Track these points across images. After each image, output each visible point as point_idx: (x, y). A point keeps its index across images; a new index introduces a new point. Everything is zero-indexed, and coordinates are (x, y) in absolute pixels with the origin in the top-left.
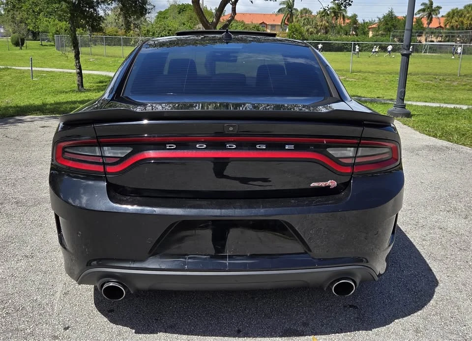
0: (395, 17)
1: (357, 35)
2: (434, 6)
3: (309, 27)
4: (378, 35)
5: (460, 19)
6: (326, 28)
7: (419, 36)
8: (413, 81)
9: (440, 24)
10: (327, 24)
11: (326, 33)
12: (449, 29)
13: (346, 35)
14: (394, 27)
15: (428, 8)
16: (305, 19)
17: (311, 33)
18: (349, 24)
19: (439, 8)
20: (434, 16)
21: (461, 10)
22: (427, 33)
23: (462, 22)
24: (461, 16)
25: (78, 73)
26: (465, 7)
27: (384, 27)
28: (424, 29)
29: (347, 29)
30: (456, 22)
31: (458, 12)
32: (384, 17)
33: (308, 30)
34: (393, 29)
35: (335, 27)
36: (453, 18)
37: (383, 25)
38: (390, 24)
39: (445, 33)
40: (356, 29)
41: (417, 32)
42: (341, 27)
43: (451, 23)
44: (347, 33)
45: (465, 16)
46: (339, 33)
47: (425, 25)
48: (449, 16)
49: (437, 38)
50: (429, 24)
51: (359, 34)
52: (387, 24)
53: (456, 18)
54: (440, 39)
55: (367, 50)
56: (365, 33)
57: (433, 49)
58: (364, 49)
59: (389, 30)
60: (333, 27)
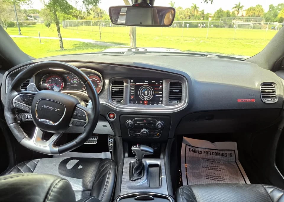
0: (223, 11)
2: (241, 5)
3: (181, 15)
4: (214, 20)
5: (254, 11)
6: (189, 16)
7: (233, 20)
8: (241, 43)
9: (243, 14)
10: (190, 14)
11: (189, 18)
12: (247, 17)
14: (222, 15)
15: (238, 6)
16: (180, 12)
17: (183, 19)
18: (200, 14)
19: (243, 6)
20: (240, 10)
21: (254, 7)
22: (237, 18)
23: (254, 13)
25: (60, 40)
26: (256, 6)
27: (217, 15)
28: (235, 17)
29: (199, 17)
30: (252, 13)
32: (217, 11)
33: (181, 17)
34: (221, 16)
35: (193, 16)
36: (250, 11)
37: (217, 14)
38: (220, 14)
39: (245, 18)
40: (203, 17)
41: (232, 18)
42: (196, 16)
43: (249, 13)
44: (199, 18)
45: (256, 10)
47: (236, 15)
48: (248, 10)
49: (241, 21)
50: (238, 14)
51: (205, 19)
53: (252, 11)
56: (207, 19)
57: (240, 26)
59: (219, 17)
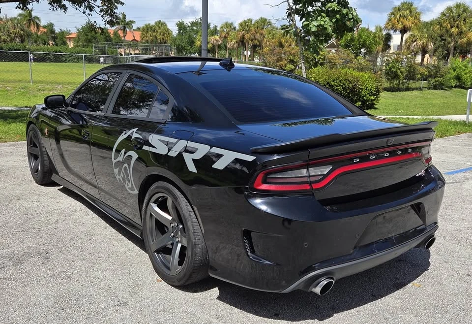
1: (57, 45)
2: (127, 19)
3: (1, 34)
4: (79, 46)
5: (154, 34)
6: (21, 36)
7: (119, 48)
9: (134, 37)
10: (22, 32)
11: (22, 41)
12: (144, 43)
13: (44, 44)
14: (95, 38)
15: (122, 21)
18: (46, 33)
19: (132, 22)
20: (127, 29)
21: (153, 26)
22: (125, 46)
23: (156, 37)
24: (154, 31)
26: (156, 23)
27: (84, 38)
28: (122, 41)
29: (45, 38)
30: (151, 36)
31: (151, 27)
32: (83, 28)
34: (94, 40)
36: (147, 32)
37: (83, 36)
38: (89, 34)
39: (141, 46)
40: (54, 38)
41: (117, 44)
43: (146, 37)
44: (45, 42)
45: (157, 31)
46: (36, 42)
47: (122, 38)
48: (144, 31)
49: (135, 51)
50: (125, 36)
51: (59, 44)
52: (87, 35)
53: (150, 33)
54: (137, 51)
55: (72, 60)
56: (64, 43)
58: (68, 59)
59: (90, 41)
60: (29, 35)
